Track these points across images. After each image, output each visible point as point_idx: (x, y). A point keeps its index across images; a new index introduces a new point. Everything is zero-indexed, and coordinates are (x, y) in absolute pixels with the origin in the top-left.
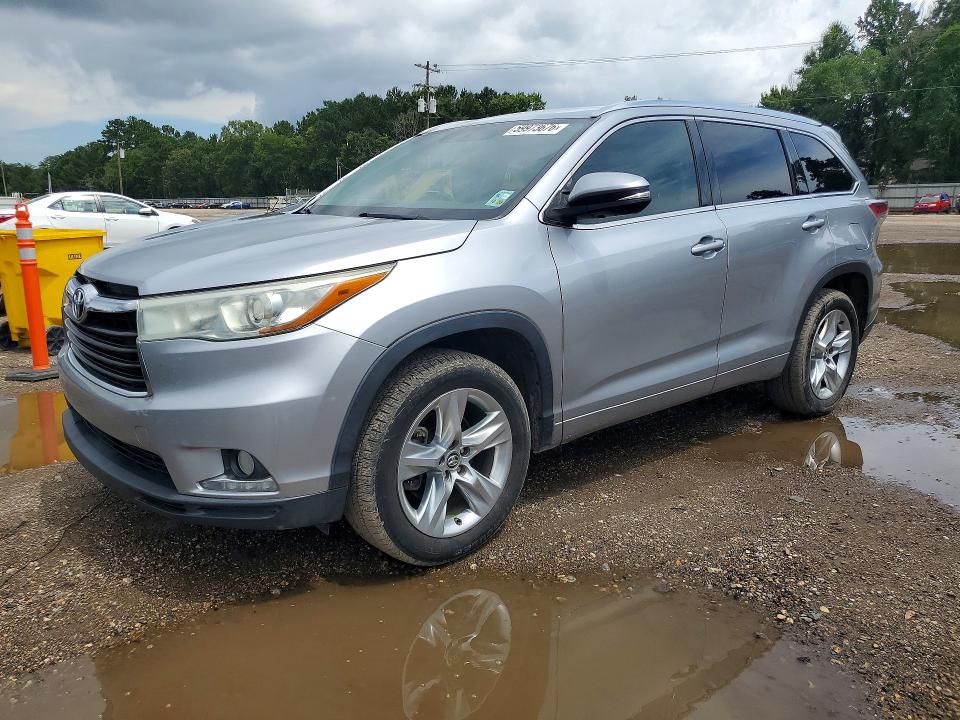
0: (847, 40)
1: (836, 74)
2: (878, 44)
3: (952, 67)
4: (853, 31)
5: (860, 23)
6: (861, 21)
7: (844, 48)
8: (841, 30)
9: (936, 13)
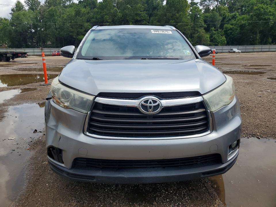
0: (23, 6)
1: (22, 16)
2: (31, 8)
3: (53, 18)
4: (24, 4)
5: (25, 2)
6: (25, 1)
7: (23, 8)
8: (20, 3)
9: (46, 3)
